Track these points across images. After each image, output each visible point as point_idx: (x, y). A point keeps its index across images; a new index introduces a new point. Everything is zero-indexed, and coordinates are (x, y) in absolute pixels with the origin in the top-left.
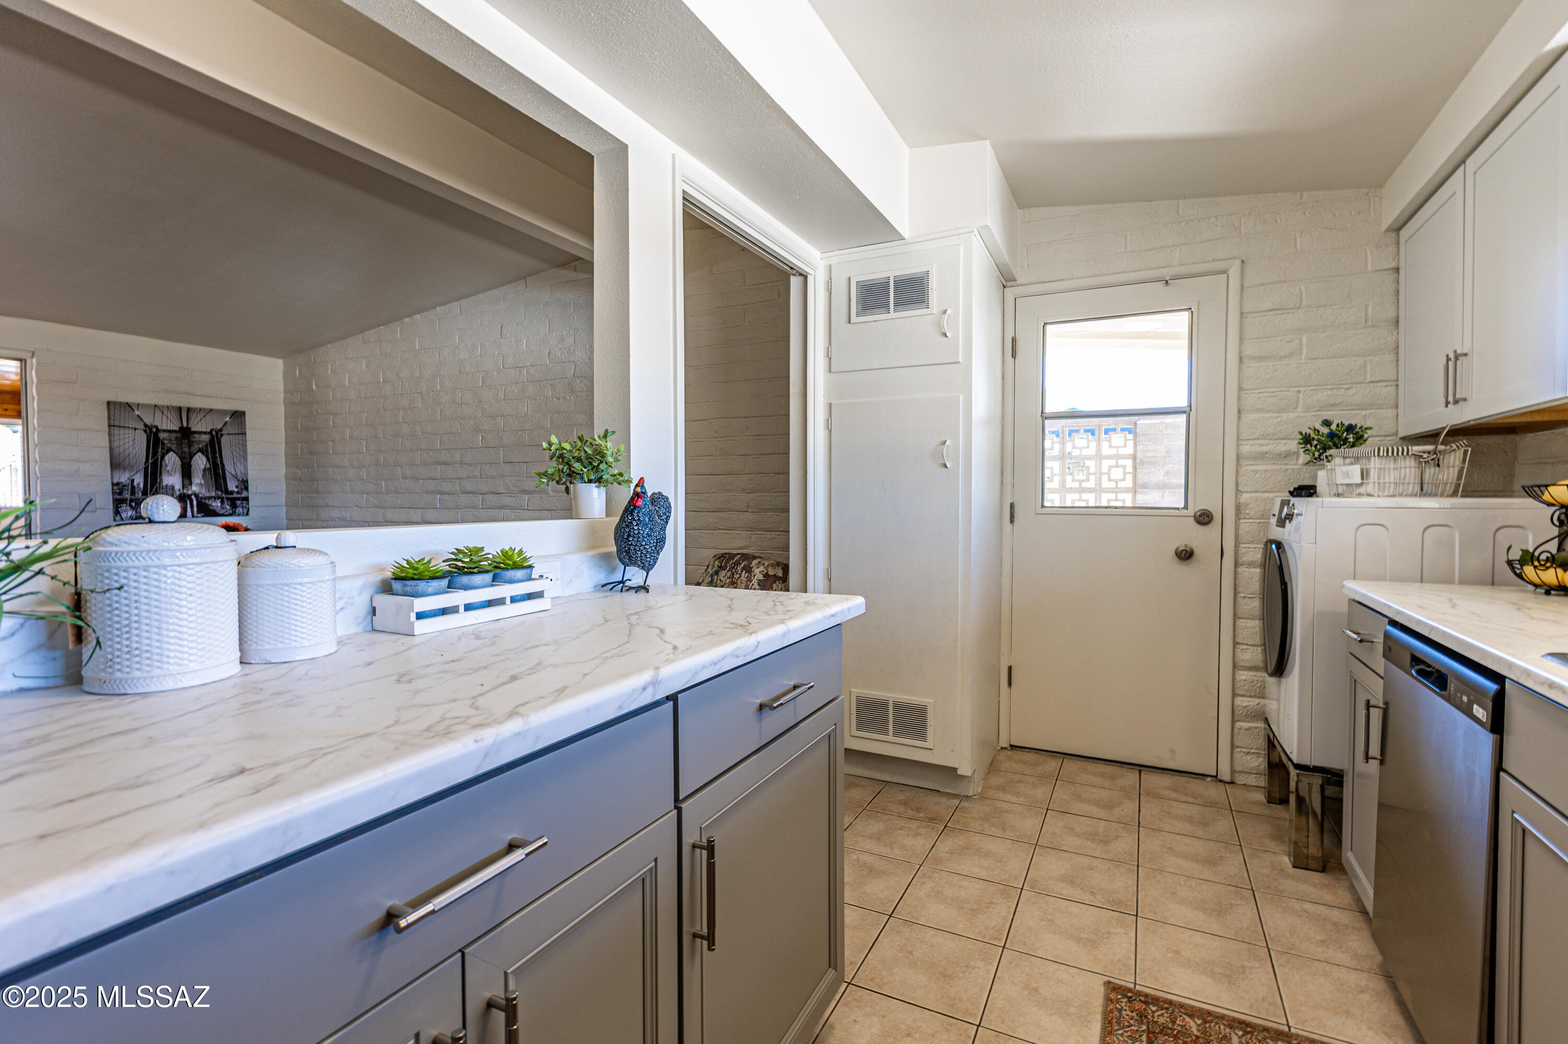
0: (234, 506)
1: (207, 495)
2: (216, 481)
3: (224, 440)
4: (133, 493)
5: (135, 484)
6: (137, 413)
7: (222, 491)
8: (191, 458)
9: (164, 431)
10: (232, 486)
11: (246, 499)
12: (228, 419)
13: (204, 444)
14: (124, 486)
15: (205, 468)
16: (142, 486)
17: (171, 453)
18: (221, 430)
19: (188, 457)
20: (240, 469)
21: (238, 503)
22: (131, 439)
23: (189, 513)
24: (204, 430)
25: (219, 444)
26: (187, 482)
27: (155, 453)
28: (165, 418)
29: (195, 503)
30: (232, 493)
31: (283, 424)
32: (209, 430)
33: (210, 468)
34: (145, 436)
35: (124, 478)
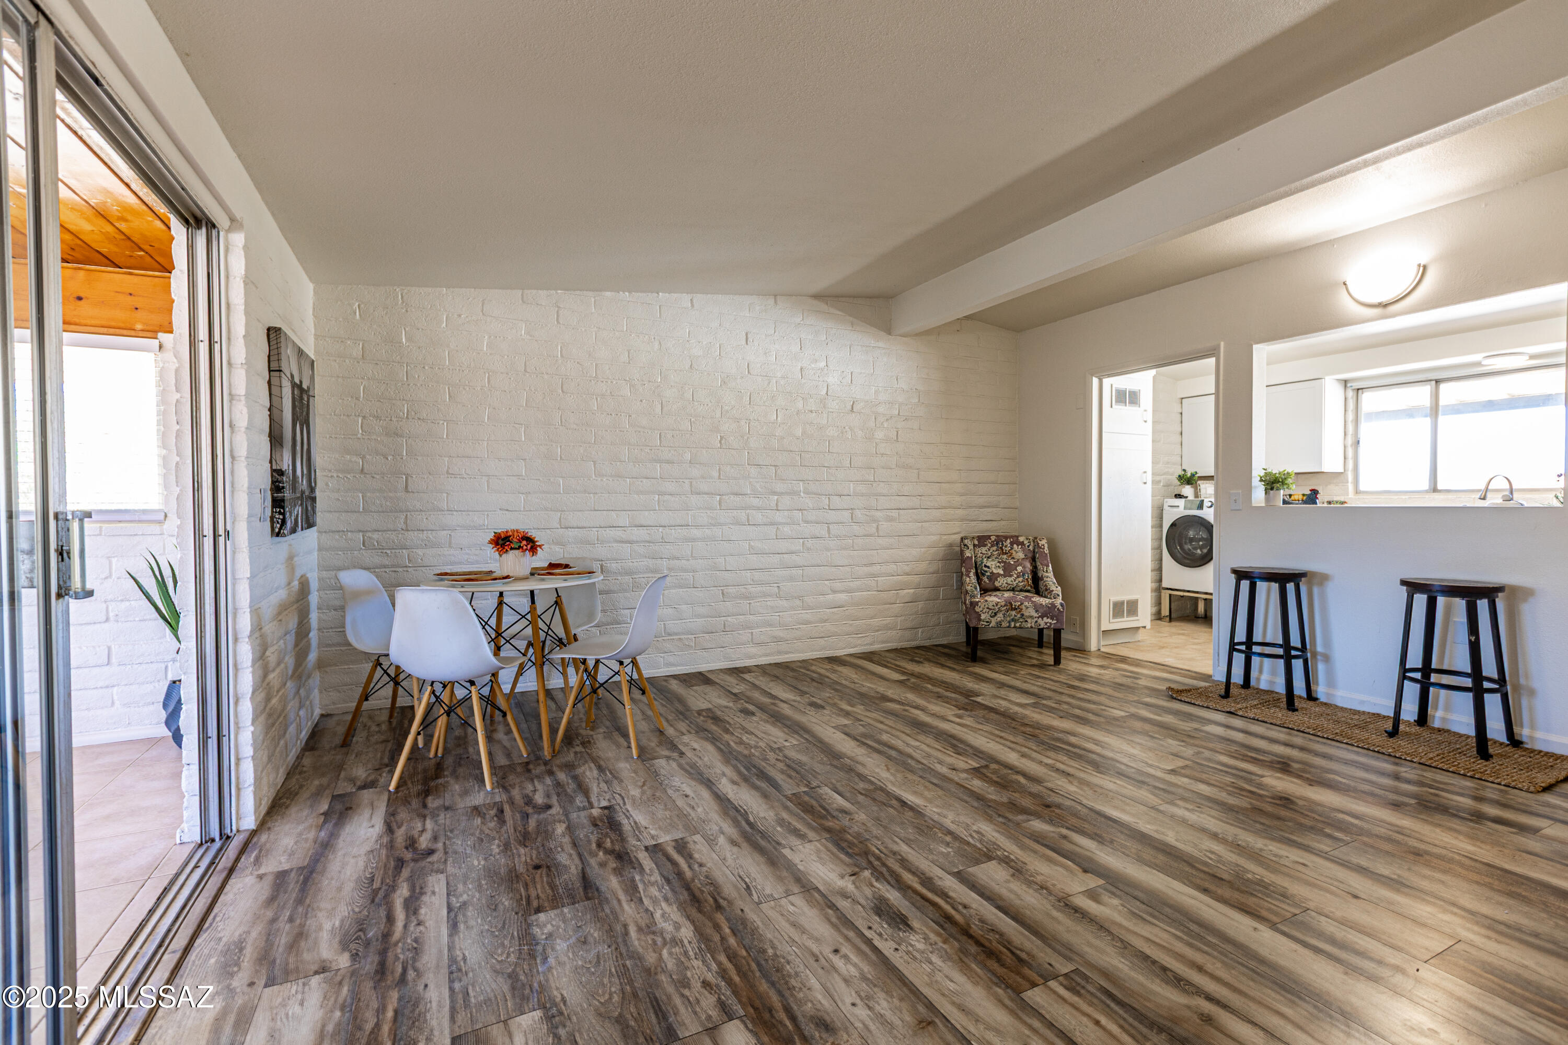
3: (311, 405)
9: (296, 385)
13: (306, 410)
18: (310, 389)
32: (307, 388)
34: (291, 392)
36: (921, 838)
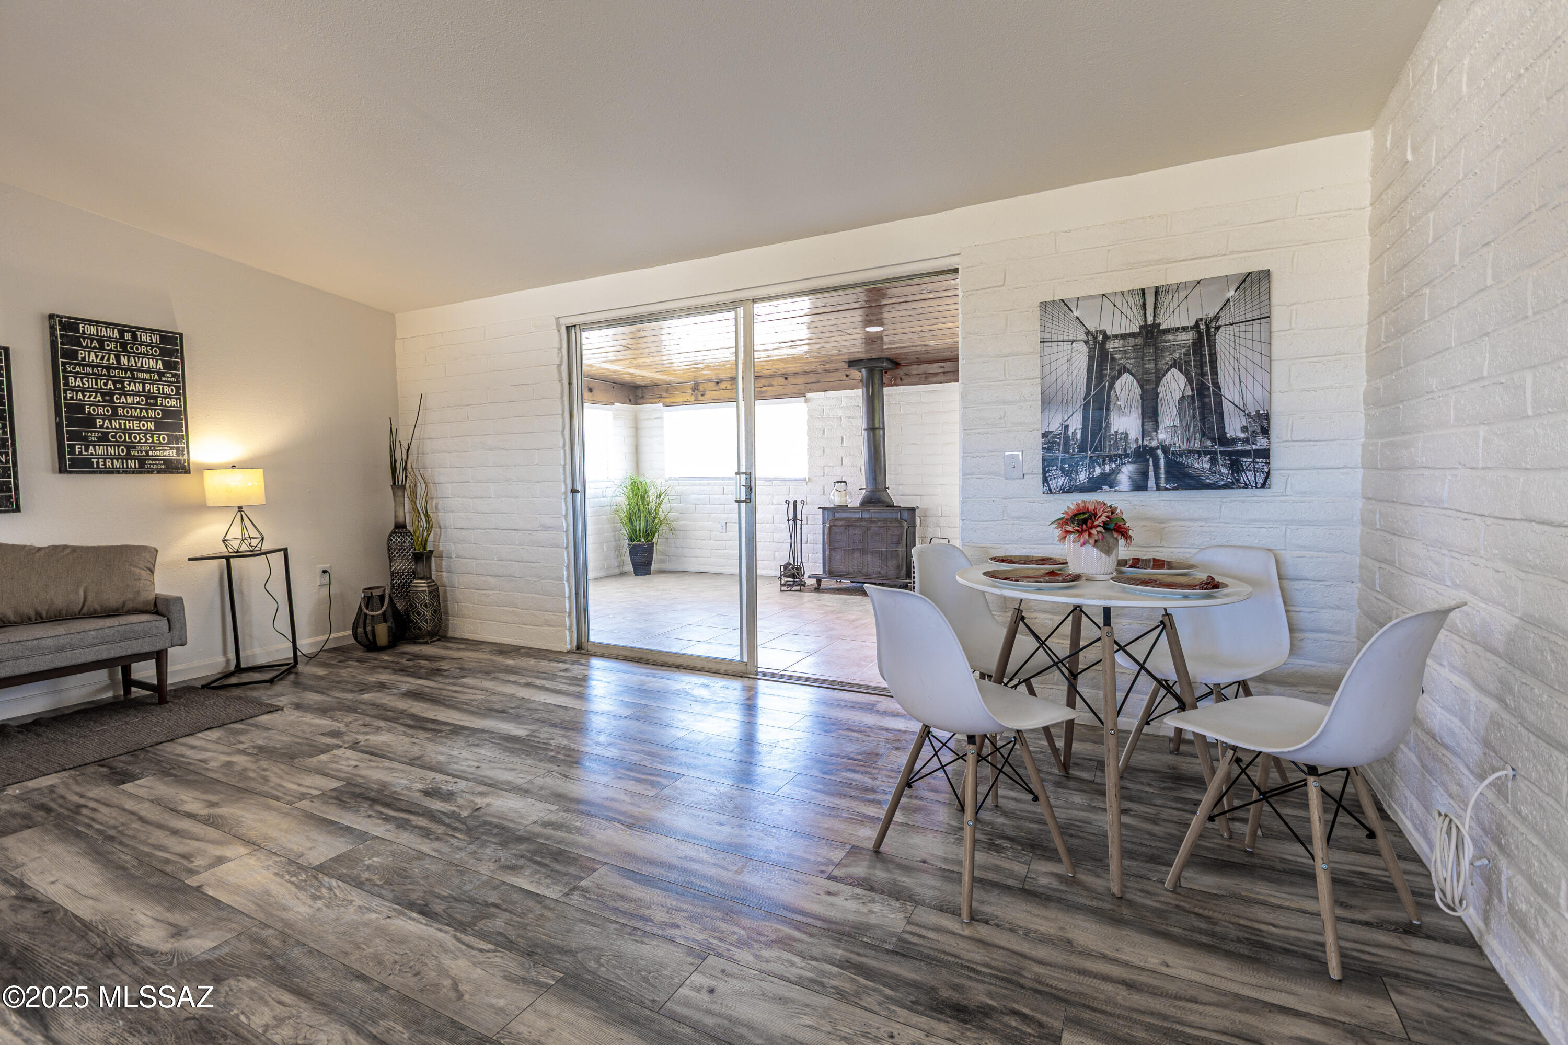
0: (1236, 467)
1: (1186, 446)
2: (1203, 419)
3: (1223, 340)
4: (1065, 450)
5: (1070, 433)
6: (1076, 313)
7: (1213, 440)
8: (1158, 383)
9: (1116, 337)
10: (1234, 427)
11: (1265, 454)
12: (1232, 293)
13: (1183, 350)
14: (1055, 437)
15: (1183, 396)
16: (1079, 436)
17: (1126, 375)
18: (1216, 318)
19: (1154, 379)
20: (1252, 396)
21: (1246, 461)
22: (1065, 359)
23: (1151, 483)
24: (1185, 324)
25: (1212, 346)
26: (1149, 425)
27: (1100, 378)
28: (1118, 313)
29: (1162, 462)
30: (1234, 441)
31: (1366, 279)
32: (1193, 323)
33: (1193, 396)
34: (1085, 349)
35: (1055, 426)
36: (404, 865)
